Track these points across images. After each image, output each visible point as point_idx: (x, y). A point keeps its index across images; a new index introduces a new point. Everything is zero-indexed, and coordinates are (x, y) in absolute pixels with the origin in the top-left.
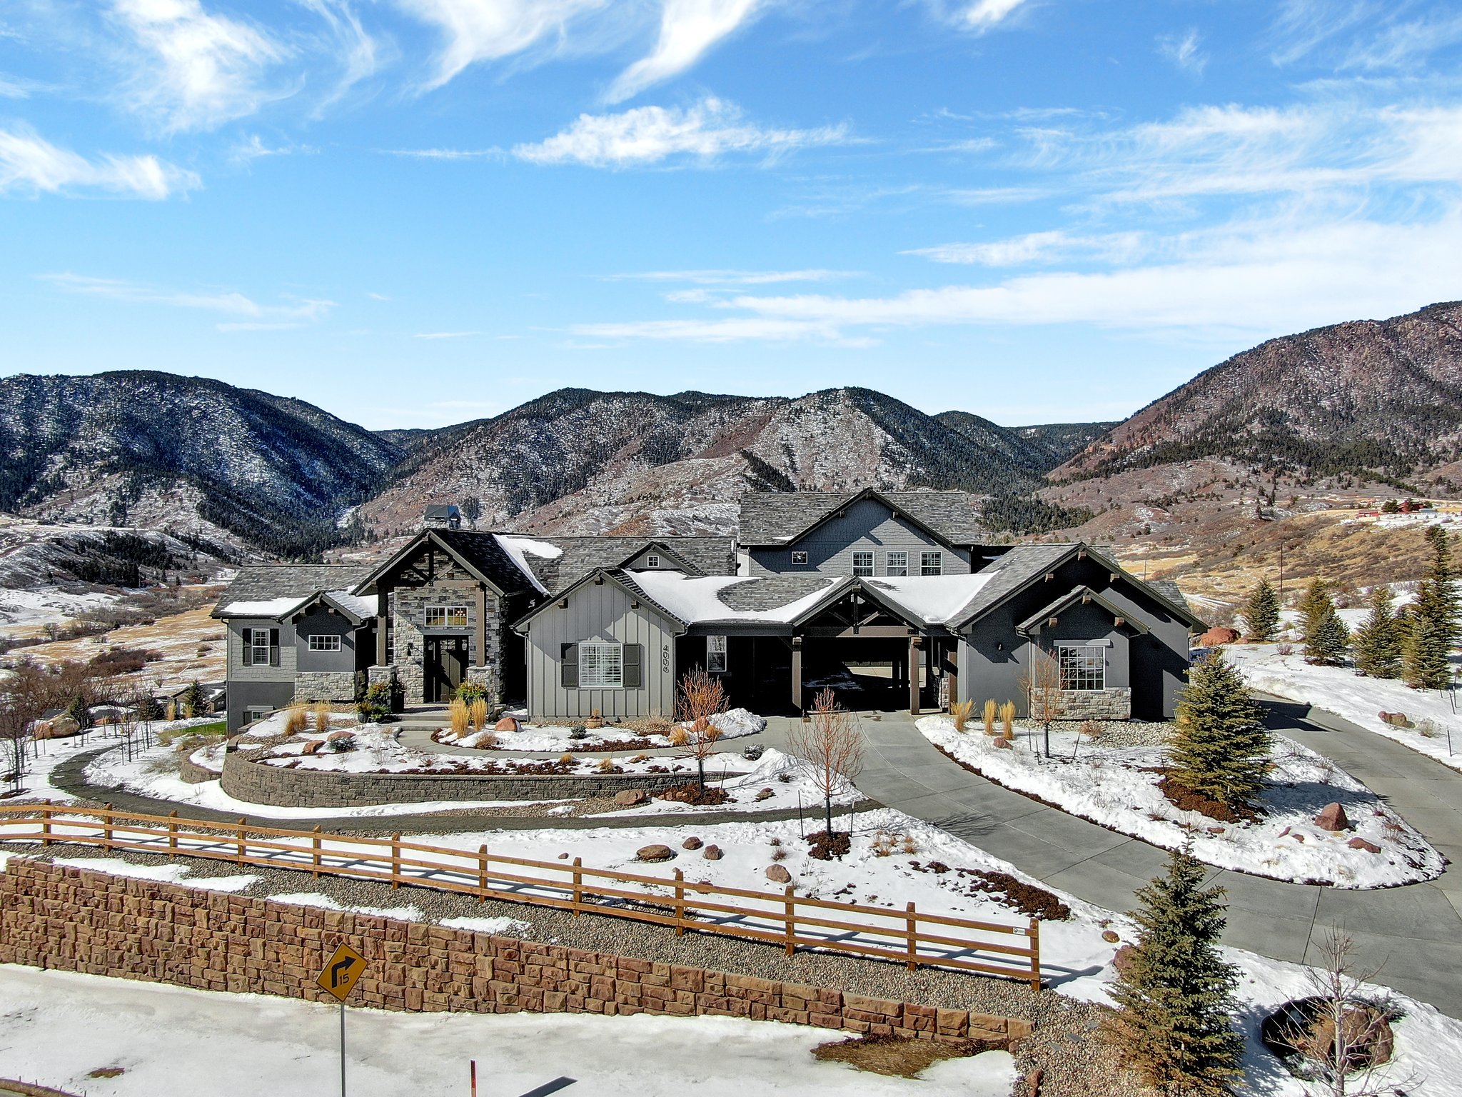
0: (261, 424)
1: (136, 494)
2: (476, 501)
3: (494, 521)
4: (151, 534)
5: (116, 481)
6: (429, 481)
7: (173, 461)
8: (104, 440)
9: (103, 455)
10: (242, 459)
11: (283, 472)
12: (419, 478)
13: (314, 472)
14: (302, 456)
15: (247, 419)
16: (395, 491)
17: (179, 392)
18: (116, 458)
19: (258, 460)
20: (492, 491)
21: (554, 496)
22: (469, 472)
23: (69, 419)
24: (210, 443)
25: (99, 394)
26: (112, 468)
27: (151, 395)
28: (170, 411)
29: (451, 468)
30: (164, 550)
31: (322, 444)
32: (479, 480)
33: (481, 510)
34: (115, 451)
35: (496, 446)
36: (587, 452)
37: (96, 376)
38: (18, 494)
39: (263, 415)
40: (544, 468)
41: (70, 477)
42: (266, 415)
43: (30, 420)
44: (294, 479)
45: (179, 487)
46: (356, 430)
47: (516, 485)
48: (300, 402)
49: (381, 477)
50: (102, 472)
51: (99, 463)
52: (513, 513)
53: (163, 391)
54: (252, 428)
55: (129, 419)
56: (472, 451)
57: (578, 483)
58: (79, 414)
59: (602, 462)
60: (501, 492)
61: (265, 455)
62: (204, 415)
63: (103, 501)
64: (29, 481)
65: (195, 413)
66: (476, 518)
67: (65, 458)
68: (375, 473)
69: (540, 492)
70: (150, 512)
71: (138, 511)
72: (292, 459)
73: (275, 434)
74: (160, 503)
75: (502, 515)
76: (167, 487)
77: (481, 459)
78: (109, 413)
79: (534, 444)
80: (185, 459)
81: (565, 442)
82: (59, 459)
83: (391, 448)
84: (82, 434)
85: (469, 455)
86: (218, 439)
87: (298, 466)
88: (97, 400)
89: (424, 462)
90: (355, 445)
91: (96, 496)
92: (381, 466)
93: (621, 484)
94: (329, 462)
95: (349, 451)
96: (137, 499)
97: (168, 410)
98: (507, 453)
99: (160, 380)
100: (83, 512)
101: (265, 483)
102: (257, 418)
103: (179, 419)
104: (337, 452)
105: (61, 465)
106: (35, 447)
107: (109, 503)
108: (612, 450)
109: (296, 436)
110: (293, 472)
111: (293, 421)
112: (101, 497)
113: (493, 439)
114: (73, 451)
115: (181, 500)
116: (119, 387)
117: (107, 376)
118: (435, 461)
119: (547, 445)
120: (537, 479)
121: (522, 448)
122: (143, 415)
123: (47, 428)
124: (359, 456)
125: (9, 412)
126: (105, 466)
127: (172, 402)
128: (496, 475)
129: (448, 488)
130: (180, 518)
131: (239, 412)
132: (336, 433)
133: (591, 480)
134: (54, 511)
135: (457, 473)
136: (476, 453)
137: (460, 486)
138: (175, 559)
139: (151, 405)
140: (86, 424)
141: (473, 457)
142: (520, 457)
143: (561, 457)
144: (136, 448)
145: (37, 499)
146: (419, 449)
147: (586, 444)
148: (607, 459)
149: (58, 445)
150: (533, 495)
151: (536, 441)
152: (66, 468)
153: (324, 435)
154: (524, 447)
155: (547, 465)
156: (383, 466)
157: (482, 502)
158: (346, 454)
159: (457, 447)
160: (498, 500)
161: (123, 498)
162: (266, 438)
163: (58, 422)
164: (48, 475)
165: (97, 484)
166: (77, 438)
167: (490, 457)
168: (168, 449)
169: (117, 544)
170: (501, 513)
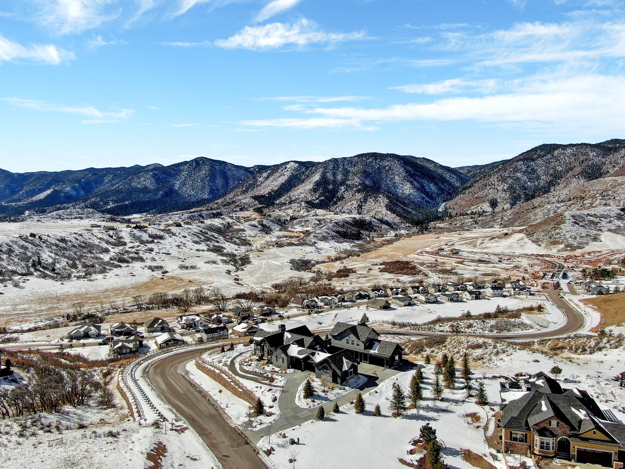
0: (410, 170)
1: (365, 200)
2: (496, 200)
3: (503, 209)
4: (367, 218)
5: (359, 196)
6: (476, 191)
7: (379, 187)
8: (357, 180)
9: (356, 186)
10: (403, 185)
11: (418, 189)
12: (472, 190)
13: (430, 189)
14: (425, 182)
15: (405, 169)
16: (462, 196)
17: (382, 160)
18: (360, 187)
19: (409, 185)
20: (503, 195)
21: (533, 197)
22: (493, 187)
23: (346, 173)
24: (392, 179)
25: (356, 163)
26: (359, 191)
27: (372, 162)
28: (379, 168)
29: (486, 185)
30: (371, 224)
31: (434, 176)
32: (498, 190)
33: (498, 204)
34: (360, 184)
35: (506, 174)
36: (551, 175)
37: (355, 157)
38: (330, 202)
39: (411, 167)
40: (529, 184)
41: (346, 195)
42: (412, 166)
43: (334, 175)
44: (422, 192)
45: (380, 198)
46: (448, 169)
47: (515, 192)
48: (426, 159)
49: (457, 189)
50: (355, 192)
51: (355, 189)
52: (512, 205)
53: (376, 160)
54: (407, 172)
55: (365, 172)
56: (495, 177)
57: (546, 190)
58: (349, 171)
59: (559, 179)
60: (508, 195)
61: (411, 183)
62: (390, 168)
63: (355, 204)
64: (334, 196)
65: (387, 168)
66: (495, 207)
67: (345, 188)
68: (455, 187)
69: (526, 195)
70: (370, 208)
71: (366, 207)
72: (421, 184)
73: (415, 174)
74: (373, 204)
75: (507, 206)
76: (376, 198)
77: (499, 181)
78: (359, 170)
79: (524, 173)
80: (383, 186)
81: (540, 171)
82: (342, 188)
83: (463, 176)
84: (350, 178)
85: (494, 179)
86: (394, 177)
87: (424, 186)
88: (355, 166)
89: (475, 182)
90: (447, 176)
91: (353, 202)
92: (458, 184)
93: (566, 191)
94: (436, 184)
95: (445, 179)
96: (366, 203)
97: (378, 167)
98: (511, 178)
99: (375, 156)
100: (349, 208)
101: (411, 194)
102: (409, 168)
103: (381, 171)
104: (440, 180)
105: (343, 190)
106: (336, 184)
107: (357, 204)
108: (564, 173)
109: (423, 174)
110: (422, 189)
111: (422, 167)
112: (354, 202)
113: (505, 172)
114: (347, 185)
115: (380, 203)
116: (362, 160)
117: (358, 156)
118: (480, 182)
119: (531, 173)
120: (525, 189)
121: (519, 175)
122: (369, 170)
123: (339, 177)
124: (448, 181)
125: (328, 172)
126: (357, 190)
127: (379, 164)
128: (506, 188)
129: (484, 194)
130: (379, 210)
131: (402, 166)
132: (440, 171)
133: (552, 189)
134: (340, 208)
135: (488, 187)
136: (497, 178)
137: (489, 193)
138: (374, 227)
139: (372, 166)
140: (351, 175)
141: (496, 180)
142: (518, 179)
143: (538, 178)
144: (367, 183)
145: (335, 203)
146: (474, 176)
147: (551, 171)
148: (561, 178)
149: (343, 183)
150: (523, 196)
151: (526, 171)
152: (344, 191)
153: (434, 172)
154: (519, 174)
155: (531, 182)
156: (459, 184)
157: (498, 200)
158: (443, 180)
159: (489, 176)
160: (505, 199)
161: (361, 202)
162: (411, 176)
163: (343, 174)
164: (339, 194)
165: (353, 198)
166: (348, 180)
167: (503, 180)
168: (377, 182)
169: (355, 223)
170: (507, 205)
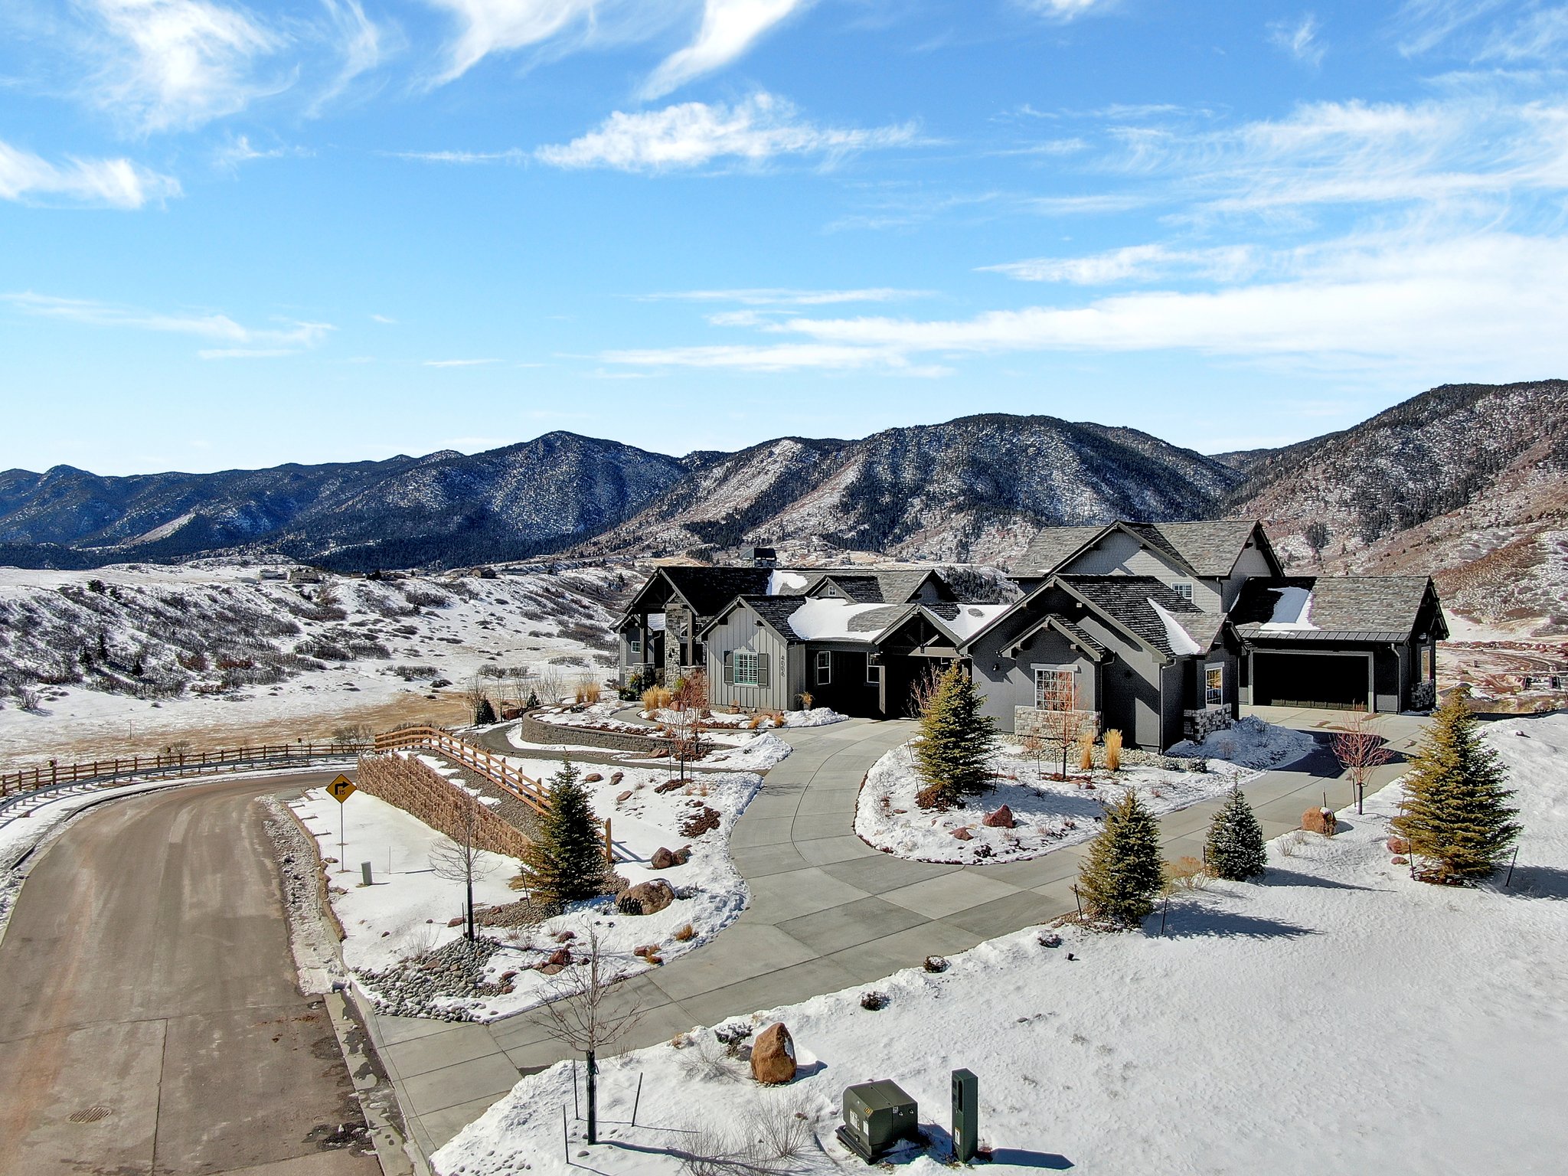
0: (1092, 457)
1: (977, 530)
2: (1323, 527)
3: (1344, 549)
4: (985, 570)
5: (961, 520)
6: (1267, 507)
7: (1011, 499)
8: (953, 483)
9: (952, 497)
10: (1073, 493)
11: (1113, 504)
12: (1257, 503)
13: (1144, 502)
14: (1131, 486)
15: (1079, 453)
16: (1230, 518)
17: (1018, 432)
18: (962, 498)
19: (1089, 493)
20: (1342, 515)
21: (1423, 517)
22: (1314, 494)
23: (926, 465)
24: (1043, 479)
25: (950, 440)
26: (959, 508)
27: (993, 437)
28: (1009, 451)
29: (1293, 491)
30: (996, 584)
31: (1153, 473)
32: (1326, 502)
33: (1329, 537)
34: (962, 492)
35: (1348, 462)
36: (1470, 462)
37: (947, 424)
38: (885, 535)
39: (1094, 447)
40: (1411, 485)
41: (926, 518)
42: (1097, 447)
43: (895, 469)
44: (1123, 511)
45: (1015, 524)
46: (1190, 456)
47: (1373, 507)
48: (1132, 431)
49: (1215, 504)
50: (951, 512)
51: (948, 504)
52: (1368, 540)
53: (1002, 432)
54: (1083, 462)
55: (974, 461)
56: (1319, 470)
57: (1458, 498)
58: (933, 460)
59: (1491, 473)
60: (1354, 515)
61: (1095, 487)
62: (1039, 452)
63: (951, 540)
64: (894, 523)
65: (1031, 450)
66: (1322, 547)
67: (922, 501)
68: (1209, 501)
69: (1405, 514)
70: (988, 549)
71: (978, 548)
72: (1121, 491)
73: (1105, 466)
74: (997, 540)
75: (1356, 541)
76: (1004, 523)
77: (1330, 478)
78: (957, 457)
79: (1397, 457)
80: (1022, 496)
81: (1439, 453)
82: (916, 501)
83: (1228, 472)
84: (935, 478)
85: (1315, 474)
86: (1051, 474)
87: (1128, 497)
88: (948, 446)
89: (1263, 485)
90: (1188, 471)
91: (945, 534)
92: (1216, 492)
93: (1516, 499)
94: (1160, 492)
95: (1181, 479)
96: (978, 536)
97: (1007, 449)
98: (1363, 470)
99: (1000, 421)
100: (934, 550)
101: (1094, 516)
102: (1088, 451)
103: (1017, 458)
104: (1169, 480)
105: (918, 508)
106: (899, 493)
107: (955, 541)
108: (1506, 457)
109: (1127, 466)
110: (1123, 504)
111: (1123, 450)
112: (948, 535)
113: (1345, 455)
114: (928, 494)
115: (1015, 536)
116: (966, 431)
117: (957, 423)
118: (1276, 484)
119: (1416, 457)
120: (1402, 499)
121: (1382, 462)
122: (986, 456)
123: (908, 475)
124: (1192, 483)
125: (879, 463)
126: (954, 506)
127: (1011, 442)
128: (1347, 496)
129: (1290, 513)
130: (1014, 553)
131: (1070, 446)
132: (1168, 460)
133: (1475, 496)
134: (911, 550)
135: (1301, 496)
136: (1324, 472)
137: (1304, 511)
138: (1004, 593)
139: (993, 446)
140: (939, 469)
141: (1320, 477)
142: (1380, 473)
143: (1435, 470)
144: (979, 488)
145: (899, 539)
146: (1259, 471)
147: (1469, 453)
148: (1499, 469)
149: (916, 490)
150: (1396, 518)
151: (1400, 453)
152: (922, 510)
153: (1153, 463)
154: (1384, 461)
155: (1415, 481)
156: (1218, 492)
157: (1330, 528)
158: (1177, 481)
159: (1301, 467)
160: (1349, 524)
161: (967, 536)
162: (1096, 470)
163: (917, 468)
164: (908, 518)
165: (946, 524)
166: (931, 482)
167: (1341, 476)
168: (1007, 487)
169: (955, 579)
170: (1353, 540)
